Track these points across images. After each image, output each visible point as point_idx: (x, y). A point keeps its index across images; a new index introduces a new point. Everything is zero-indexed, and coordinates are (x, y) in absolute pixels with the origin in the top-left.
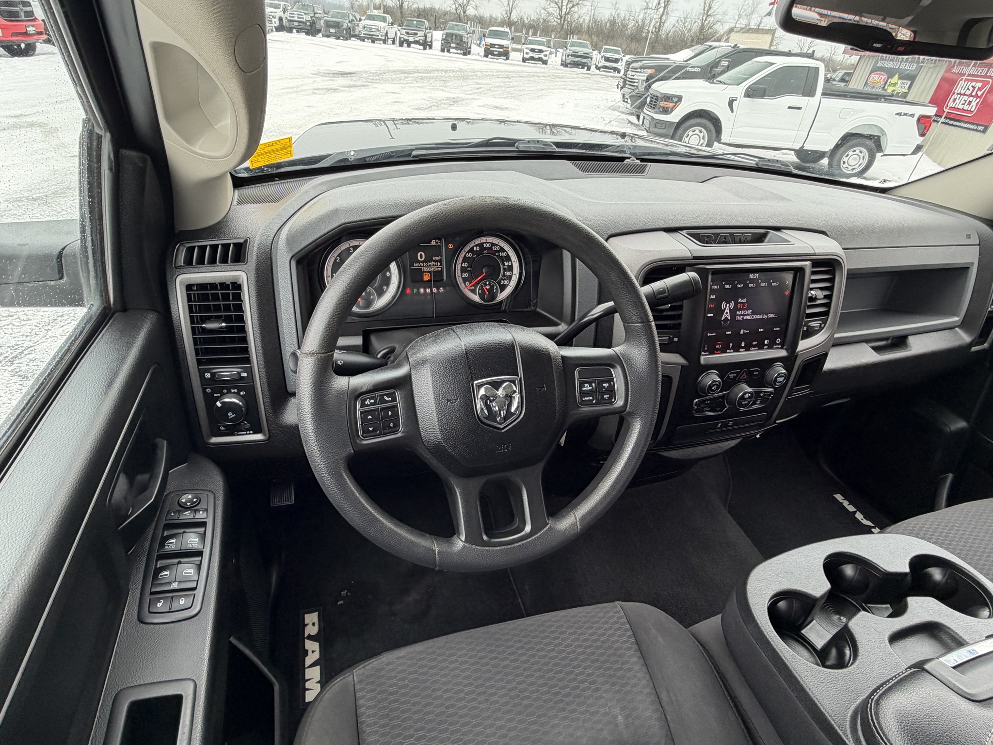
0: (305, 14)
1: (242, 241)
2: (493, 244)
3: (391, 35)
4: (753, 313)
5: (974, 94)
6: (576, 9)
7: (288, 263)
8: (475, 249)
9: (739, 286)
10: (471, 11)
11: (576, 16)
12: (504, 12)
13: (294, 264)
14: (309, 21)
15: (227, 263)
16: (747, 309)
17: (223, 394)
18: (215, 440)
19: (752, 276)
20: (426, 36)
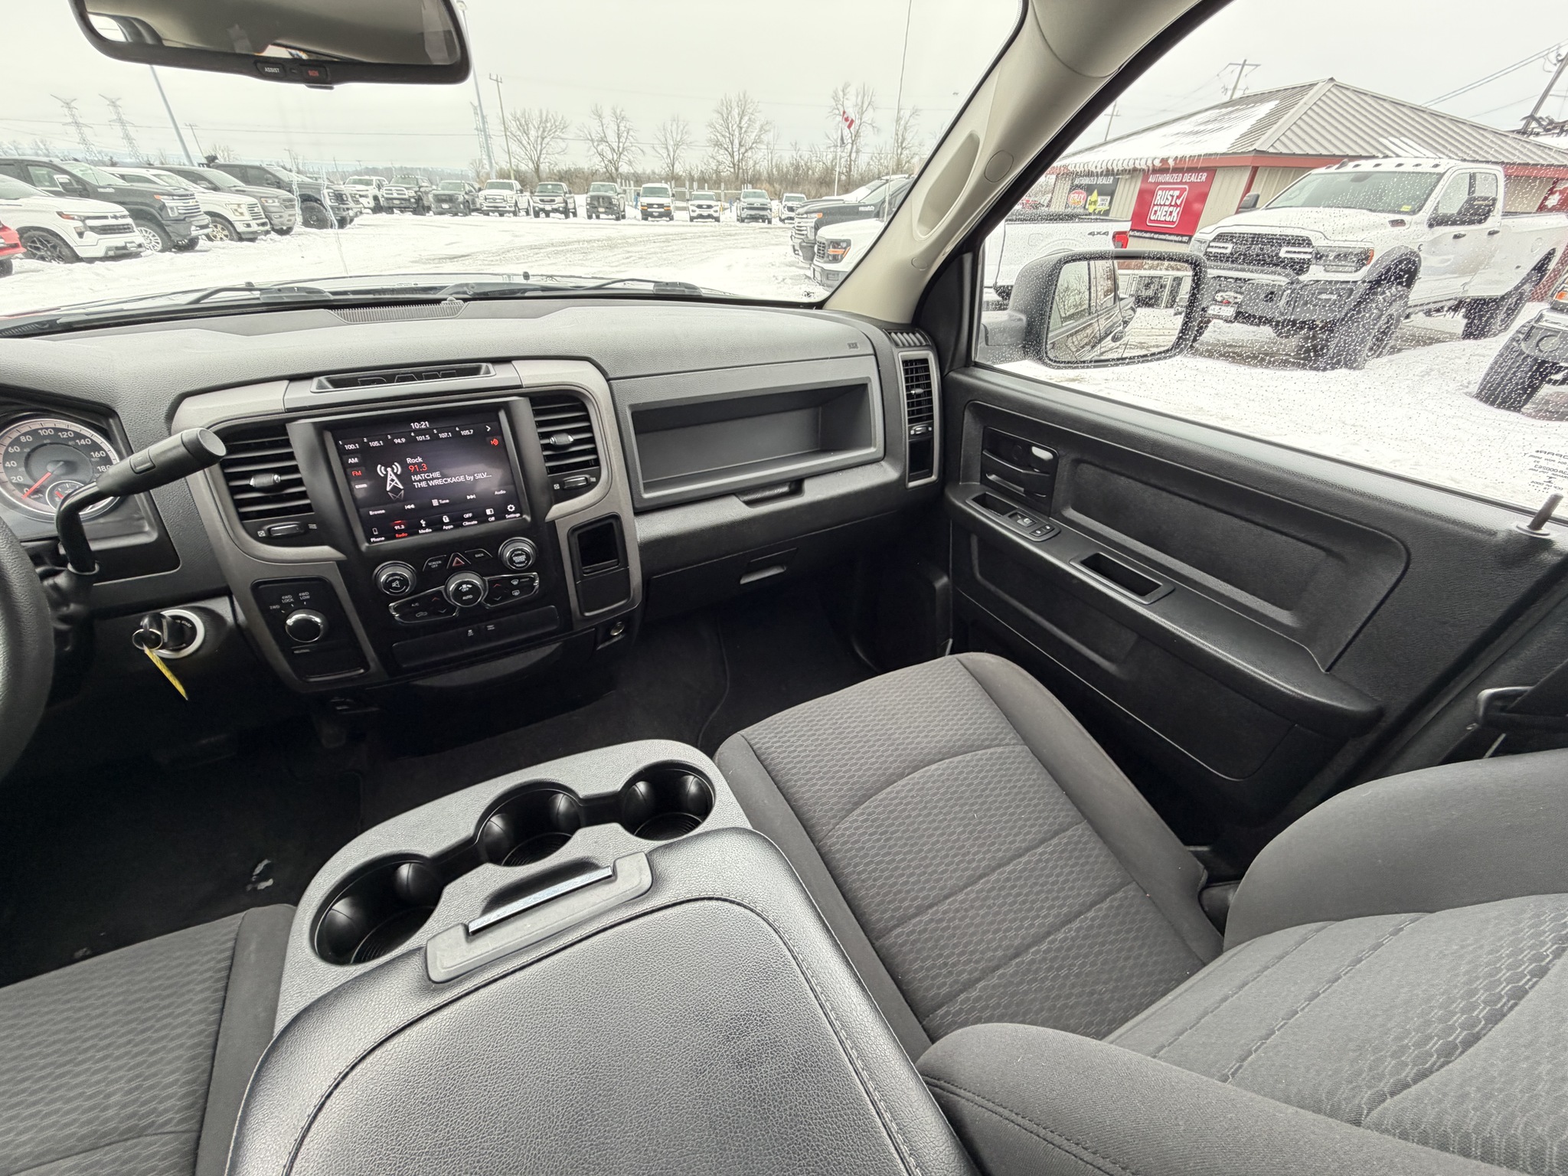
0: (407, 189)
2: (57, 430)
3: (523, 204)
4: (444, 476)
5: (1173, 203)
6: (749, 154)
8: (23, 439)
10: (624, 168)
12: (664, 166)
14: (413, 197)
16: (431, 471)
20: (566, 203)
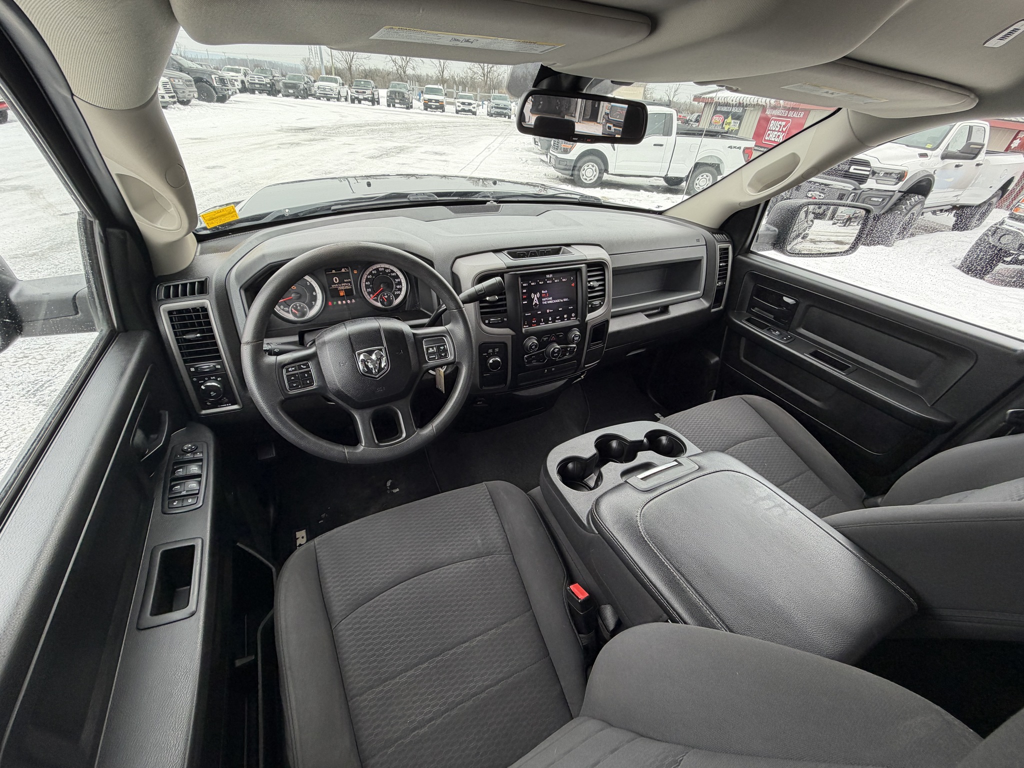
0: (265, 77)
1: (203, 279)
2: (385, 268)
3: (343, 94)
4: (553, 299)
5: (781, 130)
7: (238, 291)
8: (373, 272)
9: (540, 283)
10: (410, 72)
11: (496, 74)
12: (437, 72)
13: (243, 292)
14: (269, 83)
15: (195, 294)
16: (549, 297)
17: (205, 381)
18: (204, 412)
19: (548, 276)
20: (373, 95)
